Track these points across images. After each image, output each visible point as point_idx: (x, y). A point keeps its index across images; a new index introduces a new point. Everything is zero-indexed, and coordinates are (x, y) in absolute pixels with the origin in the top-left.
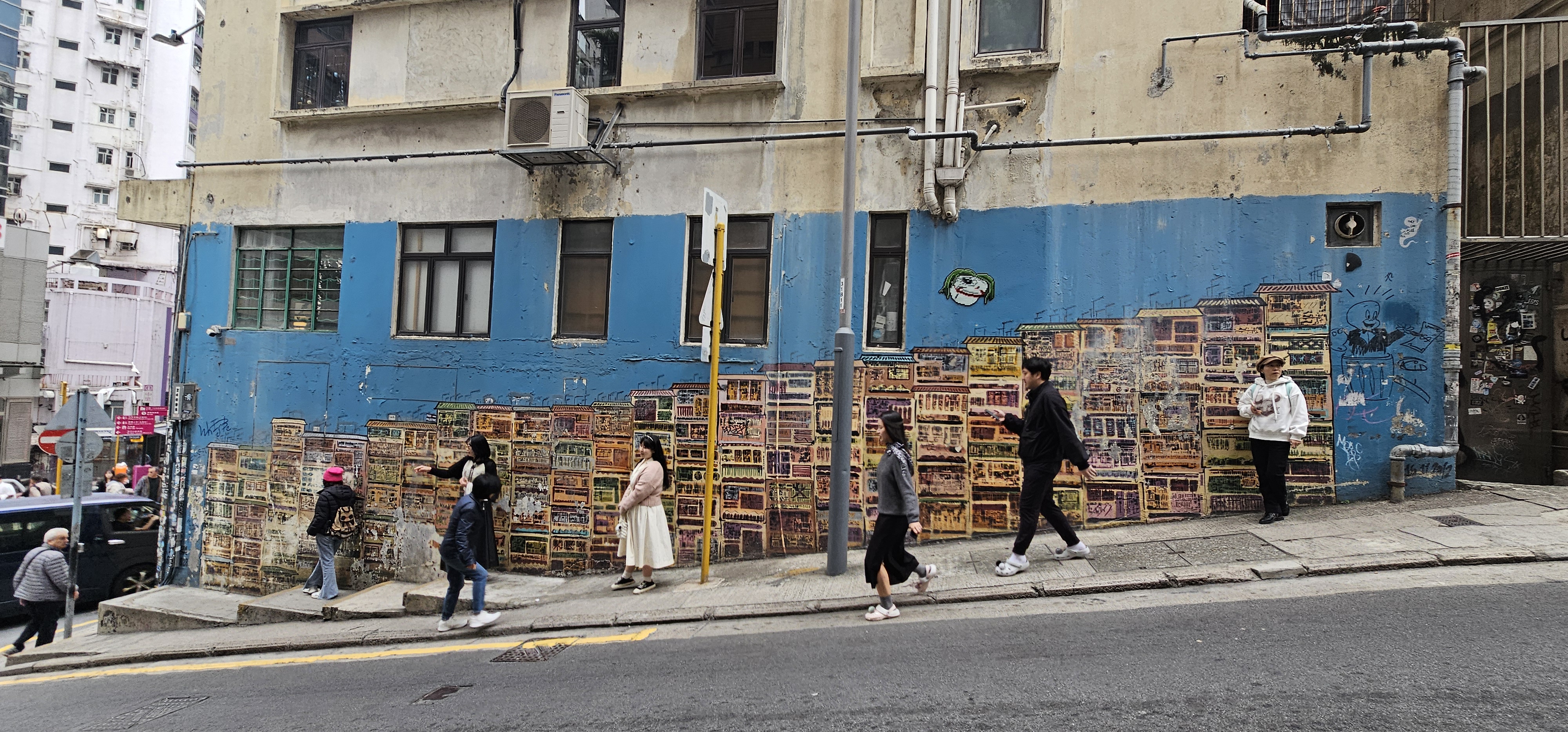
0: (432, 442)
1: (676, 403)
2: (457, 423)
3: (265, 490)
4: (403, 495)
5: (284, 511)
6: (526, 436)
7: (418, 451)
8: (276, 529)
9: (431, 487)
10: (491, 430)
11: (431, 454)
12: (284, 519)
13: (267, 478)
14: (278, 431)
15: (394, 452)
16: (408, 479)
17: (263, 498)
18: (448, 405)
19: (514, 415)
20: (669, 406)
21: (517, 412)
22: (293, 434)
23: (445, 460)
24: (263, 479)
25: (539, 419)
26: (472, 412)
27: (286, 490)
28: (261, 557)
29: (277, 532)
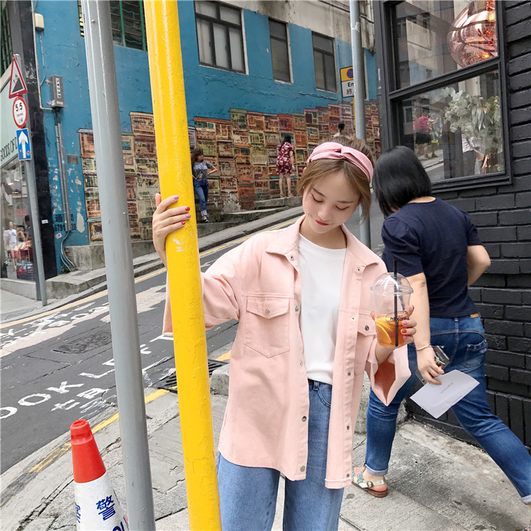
0: (229, 131)
1: (318, 116)
2: (240, 121)
3: (132, 165)
4: (220, 163)
5: (150, 178)
6: (270, 129)
7: (224, 137)
8: (146, 191)
9: (232, 157)
10: (255, 125)
11: (230, 138)
12: (150, 183)
13: (133, 155)
14: (135, 121)
15: (211, 137)
16: (221, 153)
17: (133, 170)
18: (235, 110)
19: (263, 117)
20: (315, 117)
21: (265, 116)
22: (147, 124)
23: (237, 142)
24: (129, 156)
25: (274, 120)
26: (246, 115)
27: (148, 163)
28: (137, 213)
29: (146, 194)
